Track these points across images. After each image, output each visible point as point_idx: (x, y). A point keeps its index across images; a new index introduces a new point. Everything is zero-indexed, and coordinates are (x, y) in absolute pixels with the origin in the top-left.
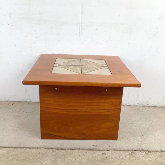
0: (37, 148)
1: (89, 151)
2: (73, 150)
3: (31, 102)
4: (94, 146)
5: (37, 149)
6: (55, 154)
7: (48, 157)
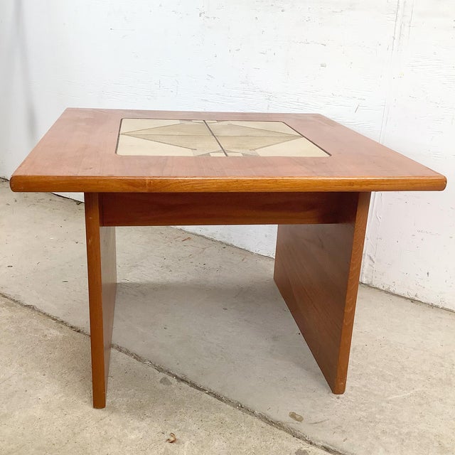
0: (137, 358)
1: (263, 424)
2: (221, 400)
3: (232, 246)
4: (293, 415)
5: (135, 358)
6: (161, 388)
7: (136, 388)
